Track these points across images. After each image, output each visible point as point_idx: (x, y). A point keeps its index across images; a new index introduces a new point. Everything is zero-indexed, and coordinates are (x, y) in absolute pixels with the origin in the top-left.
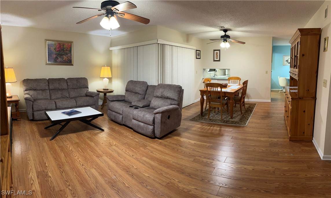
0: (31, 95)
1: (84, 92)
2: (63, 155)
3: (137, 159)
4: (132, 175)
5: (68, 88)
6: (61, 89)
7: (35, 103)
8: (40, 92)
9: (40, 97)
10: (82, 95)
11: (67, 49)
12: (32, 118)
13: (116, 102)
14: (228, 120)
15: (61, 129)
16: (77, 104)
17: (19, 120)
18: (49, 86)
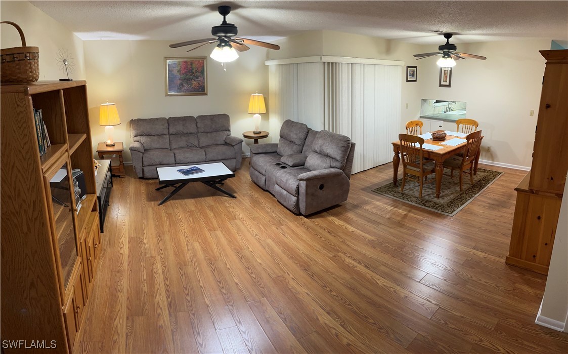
0: (142, 142)
1: (222, 137)
2: (168, 223)
3: (259, 240)
4: (242, 257)
5: (198, 132)
6: (186, 134)
7: (146, 155)
8: (156, 137)
9: (155, 145)
10: (219, 143)
11: (198, 69)
12: (141, 176)
13: (262, 155)
14: (430, 199)
15: (173, 193)
16: (208, 157)
17: (123, 176)
18: (169, 129)
